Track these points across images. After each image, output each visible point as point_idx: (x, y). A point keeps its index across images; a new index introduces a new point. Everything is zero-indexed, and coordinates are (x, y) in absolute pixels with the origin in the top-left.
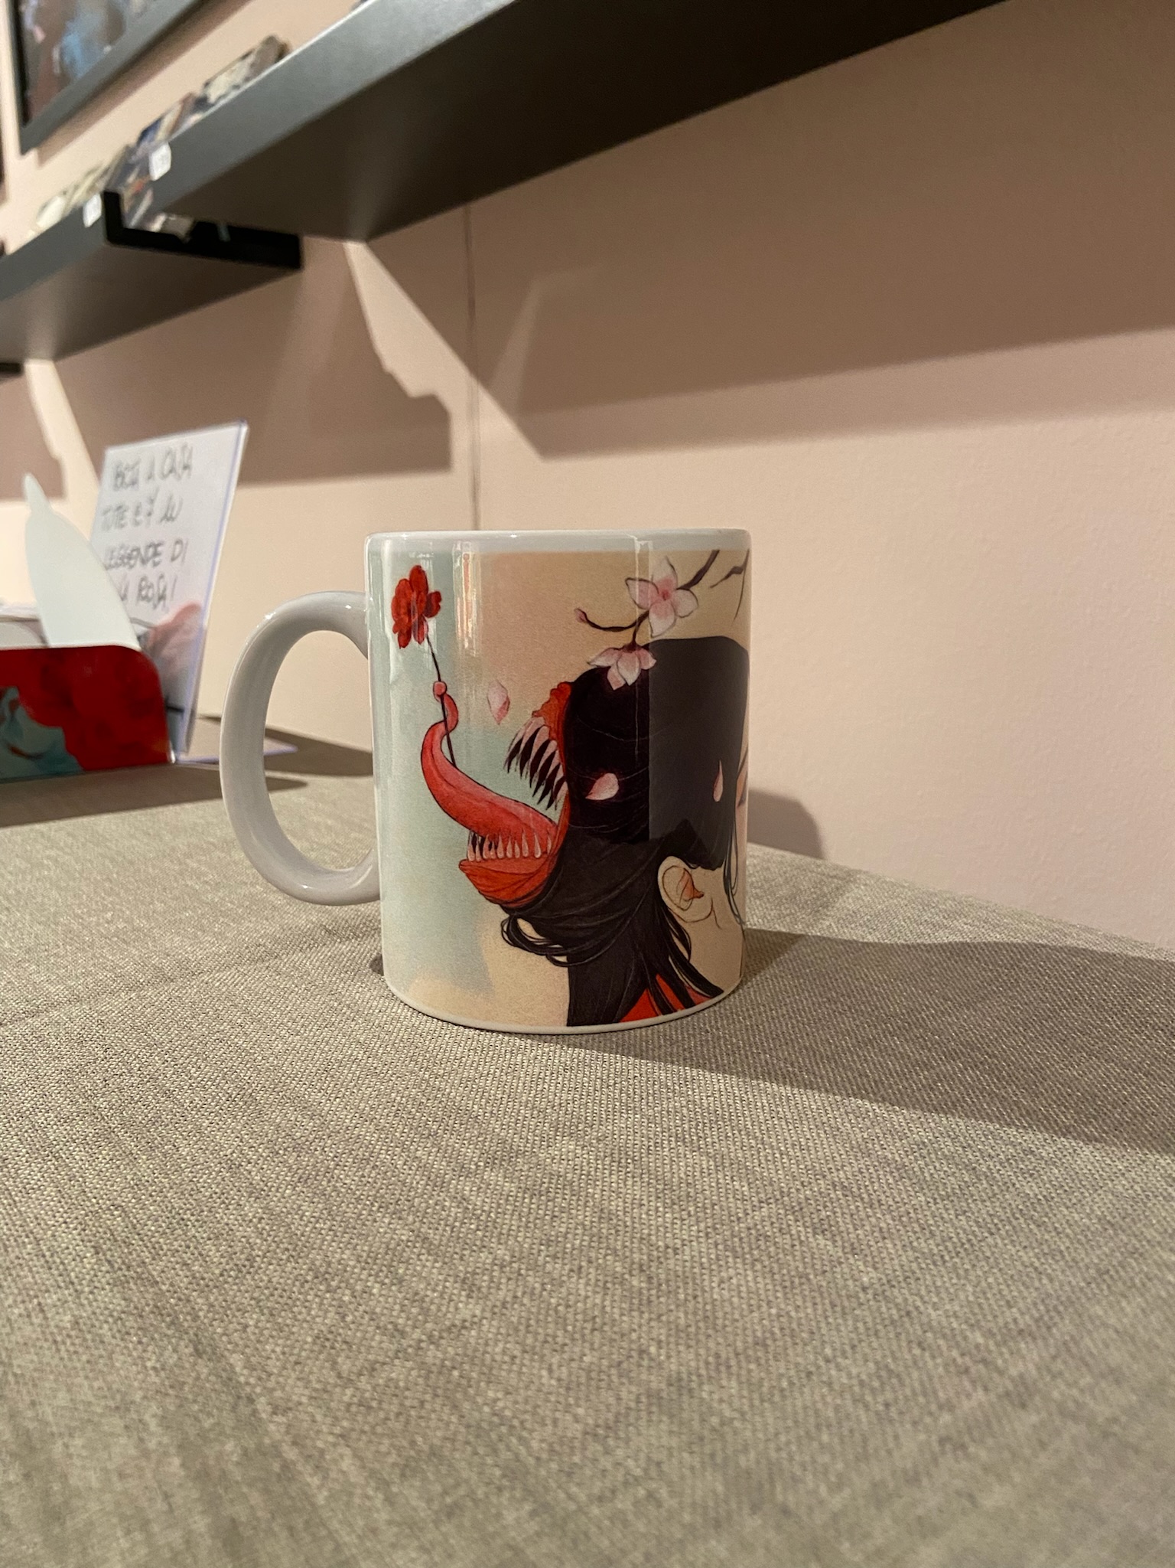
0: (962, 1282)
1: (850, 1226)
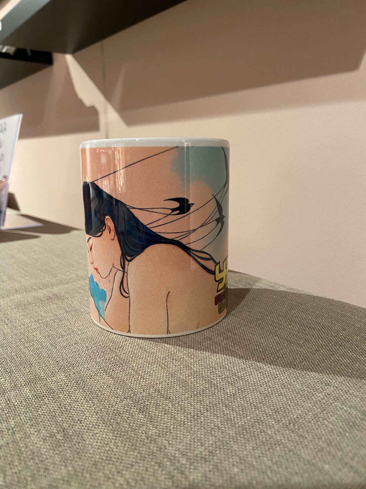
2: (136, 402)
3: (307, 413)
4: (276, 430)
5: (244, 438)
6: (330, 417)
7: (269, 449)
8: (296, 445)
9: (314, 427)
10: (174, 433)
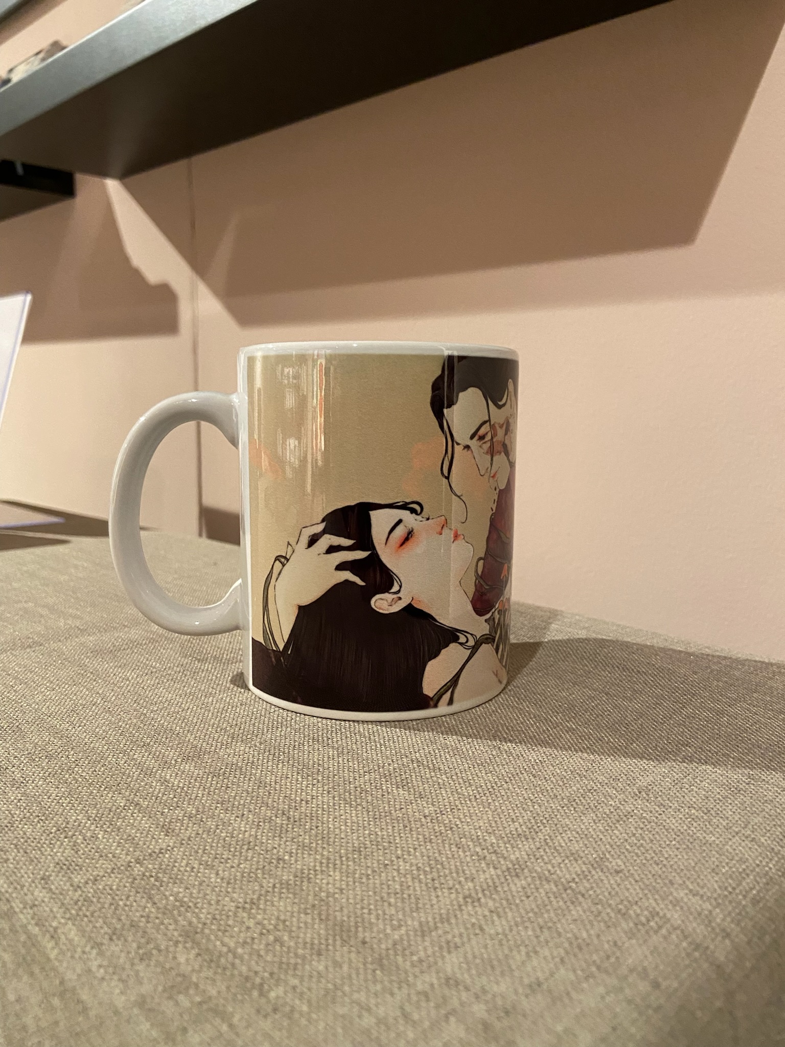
0: (487, 809)
1: (420, 783)
2: (388, 776)
3: (662, 779)
4: (622, 800)
5: (576, 811)
6: (699, 782)
7: (618, 821)
8: (657, 815)
9: (678, 794)
10: (464, 810)
